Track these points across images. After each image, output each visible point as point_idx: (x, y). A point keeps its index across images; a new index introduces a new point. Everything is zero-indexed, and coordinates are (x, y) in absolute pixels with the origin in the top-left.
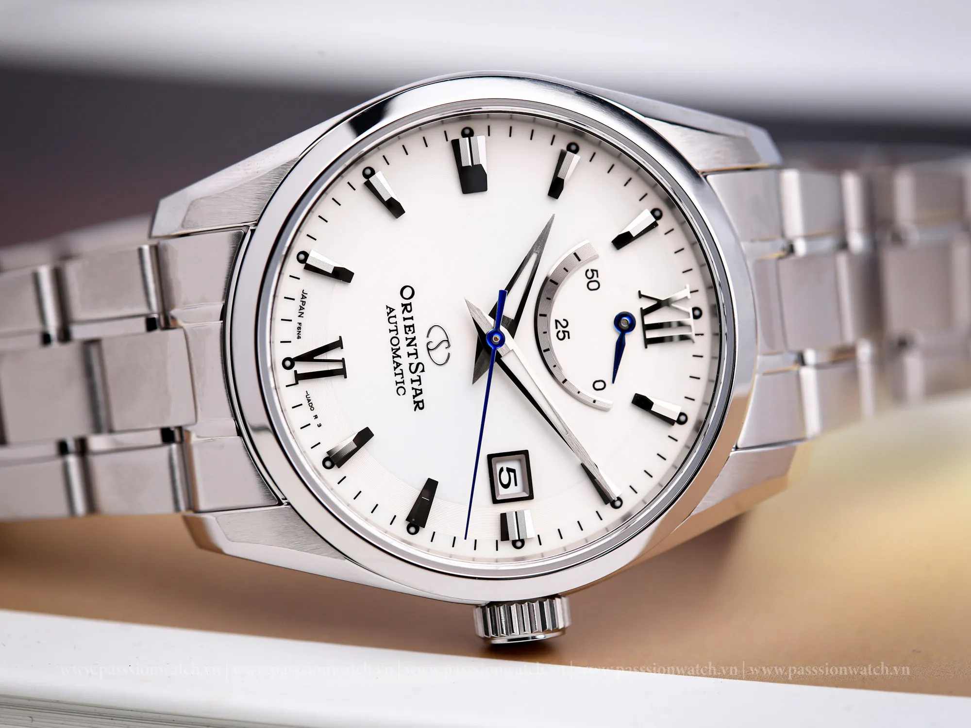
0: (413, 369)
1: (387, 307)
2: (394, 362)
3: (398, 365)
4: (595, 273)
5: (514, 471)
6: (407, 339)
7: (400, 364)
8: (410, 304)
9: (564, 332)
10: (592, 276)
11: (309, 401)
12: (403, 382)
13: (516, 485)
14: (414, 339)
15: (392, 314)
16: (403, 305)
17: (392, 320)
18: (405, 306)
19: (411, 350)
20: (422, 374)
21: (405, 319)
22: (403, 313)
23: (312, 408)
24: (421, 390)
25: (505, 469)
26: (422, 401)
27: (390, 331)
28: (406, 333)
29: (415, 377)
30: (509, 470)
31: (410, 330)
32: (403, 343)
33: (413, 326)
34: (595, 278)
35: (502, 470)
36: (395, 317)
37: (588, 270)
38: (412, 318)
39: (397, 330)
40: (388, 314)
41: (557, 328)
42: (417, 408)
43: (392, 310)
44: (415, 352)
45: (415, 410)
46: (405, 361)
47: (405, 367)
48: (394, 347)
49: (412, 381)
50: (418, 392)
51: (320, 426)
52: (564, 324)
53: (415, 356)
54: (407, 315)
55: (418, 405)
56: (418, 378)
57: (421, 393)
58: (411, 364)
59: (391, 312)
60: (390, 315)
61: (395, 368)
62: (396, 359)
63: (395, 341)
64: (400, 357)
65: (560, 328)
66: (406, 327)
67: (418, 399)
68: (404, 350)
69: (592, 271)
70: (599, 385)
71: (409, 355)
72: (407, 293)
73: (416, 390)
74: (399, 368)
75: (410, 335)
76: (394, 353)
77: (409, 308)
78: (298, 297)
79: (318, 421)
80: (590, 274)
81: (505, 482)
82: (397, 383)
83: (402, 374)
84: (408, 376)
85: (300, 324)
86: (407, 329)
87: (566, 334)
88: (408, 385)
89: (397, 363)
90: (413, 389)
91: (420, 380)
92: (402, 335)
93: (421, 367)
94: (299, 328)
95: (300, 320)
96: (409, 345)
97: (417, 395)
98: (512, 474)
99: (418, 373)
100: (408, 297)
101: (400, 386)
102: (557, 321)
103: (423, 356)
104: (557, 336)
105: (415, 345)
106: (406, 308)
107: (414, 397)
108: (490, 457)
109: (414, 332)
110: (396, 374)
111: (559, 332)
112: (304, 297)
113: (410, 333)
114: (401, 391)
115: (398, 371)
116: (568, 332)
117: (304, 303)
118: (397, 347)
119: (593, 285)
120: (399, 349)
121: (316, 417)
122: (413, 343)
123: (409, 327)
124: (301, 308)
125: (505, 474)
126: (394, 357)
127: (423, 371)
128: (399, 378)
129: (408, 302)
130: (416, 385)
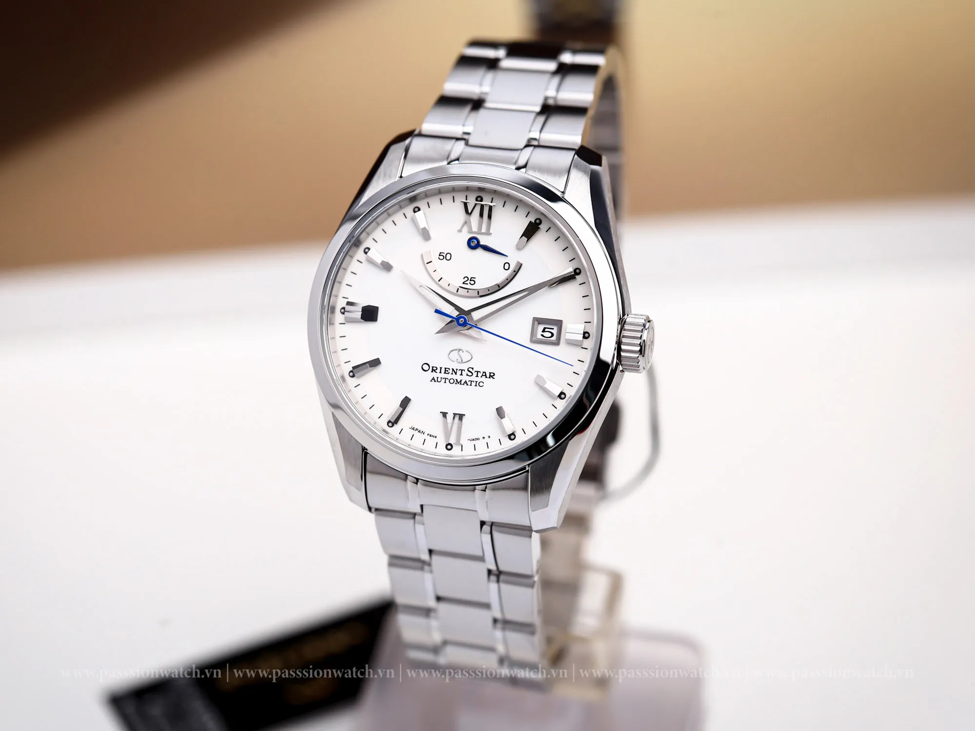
0: (470, 374)
1: (431, 381)
2: (463, 384)
3: (466, 382)
4: (441, 254)
5: (545, 328)
6: (452, 374)
7: (466, 381)
8: (433, 367)
9: (471, 280)
10: (443, 256)
11: (473, 440)
12: (476, 382)
13: (553, 329)
14: (453, 369)
15: (436, 379)
16: (432, 372)
17: (439, 380)
18: (433, 370)
19: (459, 373)
20: (475, 370)
21: (440, 372)
22: (436, 372)
23: (478, 439)
24: (483, 372)
25: (543, 333)
26: (490, 373)
27: (445, 382)
28: (448, 373)
29: (475, 374)
30: (544, 331)
31: (448, 371)
32: (454, 377)
33: (445, 368)
34: (444, 255)
35: (542, 335)
36: (438, 378)
37: (439, 258)
38: (441, 368)
39: (446, 379)
40: (435, 381)
41: (467, 284)
42: (494, 377)
43: (433, 379)
44: (460, 371)
45: (494, 378)
46: (465, 378)
47: (468, 379)
48: (455, 382)
49: (477, 376)
50: (484, 374)
51: (489, 437)
52: (466, 279)
53: (463, 371)
54: (438, 371)
55: (492, 376)
56: (476, 373)
57: (485, 373)
58: (467, 375)
59: (434, 380)
60: (436, 381)
61: (467, 385)
62: (462, 383)
63: (452, 381)
64: (461, 380)
65: (468, 282)
66: (445, 373)
67: (488, 375)
68: (458, 377)
69: (440, 255)
70: (507, 266)
71: (461, 375)
72: (426, 367)
73: (482, 375)
74: (467, 382)
75: (451, 371)
76: (458, 383)
77: (435, 368)
78: (413, 432)
79: (486, 438)
80: (441, 257)
81: (550, 335)
82: (476, 386)
83: (471, 381)
84: (474, 378)
85: (428, 435)
86: (446, 372)
87: (472, 279)
88: (479, 379)
89: (464, 383)
90: (481, 377)
91: (478, 372)
92: (449, 376)
93: (470, 370)
94: (430, 436)
95: (426, 434)
96: (456, 373)
97: (486, 375)
98: (546, 330)
99: (473, 372)
100: (423, 367)
101: (478, 384)
102: (463, 283)
103: (465, 367)
104: (472, 285)
105: (457, 369)
106: (434, 370)
107: (486, 377)
108: (533, 340)
109: (449, 369)
110: (471, 385)
111: (470, 283)
112: (413, 429)
113: (449, 371)
114: (481, 384)
115: (469, 383)
116: (472, 278)
117: (417, 429)
118: (455, 381)
119: (448, 257)
120: (457, 380)
121: (484, 438)
122: (455, 371)
123: (445, 371)
124: (419, 432)
125: (546, 334)
126: (461, 384)
127: (473, 369)
128: (474, 384)
129: (431, 368)
130: (480, 375)
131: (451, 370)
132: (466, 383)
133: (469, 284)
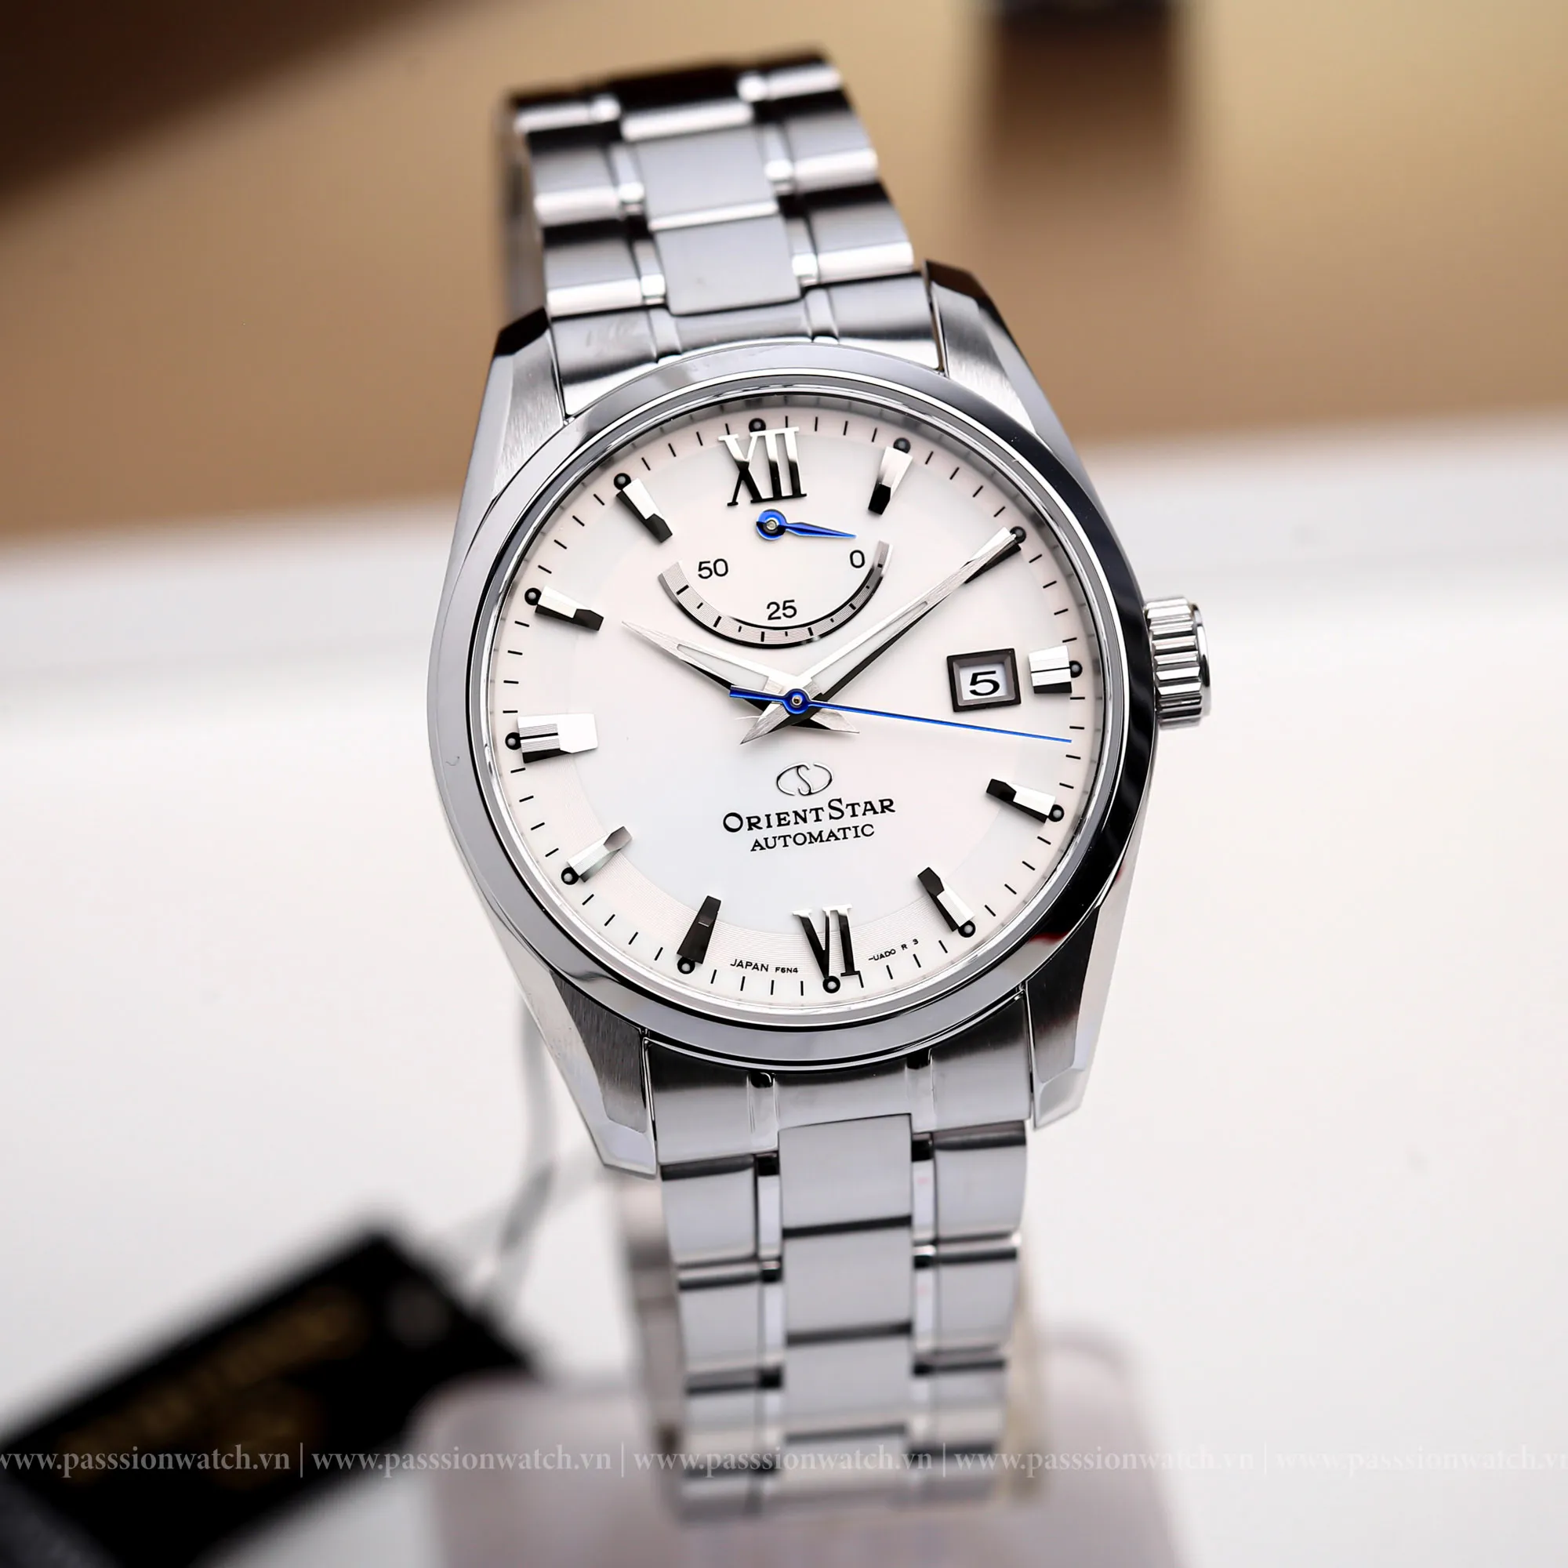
0: (838, 814)
1: (753, 850)
2: (828, 840)
3: (832, 834)
4: (703, 566)
5: (975, 676)
6: (796, 823)
7: (831, 832)
8: (749, 819)
9: (785, 608)
10: (709, 569)
11: (882, 956)
12: (856, 828)
13: (994, 672)
14: (796, 813)
15: (763, 844)
16: (750, 829)
17: (770, 843)
18: (751, 826)
19: (811, 817)
20: (845, 803)
21: (769, 826)
22: (760, 828)
23: (891, 953)
24: (866, 803)
25: (973, 688)
26: (882, 801)
27: (786, 845)
28: (788, 824)
29: (848, 812)
30: (974, 682)
31: (785, 819)
32: (803, 828)
33: (778, 815)
34: (711, 566)
35: (974, 692)
36: (766, 839)
37: (700, 576)
38: (768, 816)
39: (785, 837)
40: (762, 848)
41: (779, 618)
42: (891, 808)
43: (757, 844)
44: (814, 812)
45: (893, 811)
46: (827, 826)
47: (835, 825)
48: (808, 840)
49: (854, 815)
50: (869, 807)
51: (916, 941)
52: (773, 607)
53: (820, 811)
54: (763, 823)
55: (887, 807)
56: (850, 807)
57: (870, 803)
58: (831, 817)
59: (760, 845)
60: (764, 846)
61: (837, 839)
62: (824, 838)
63: (800, 839)
64: (821, 832)
65: (780, 613)
66: (780, 825)
67: (878, 808)
68: (812, 827)
69: (700, 569)
70: (857, 559)
71: (818, 820)
72: (735, 822)
73: (866, 810)
74: (835, 832)
75: (792, 818)
76: (816, 840)
77: (754, 821)
78: (741, 972)
79: (910, 944)
80: (706, 573)
81: (990, 687)
82: (857, 836)
83: (844, 829)
84: (847, 821)
85: (777, 969)
86: (783, 822)
87: (787, 604)
88: (860, 821)
89: (829, 836)
90: (864, 814)
91: (853, 805)
92: (791, 830)
93: (835, 804)
94: (783, 970)
95: (772, 969)
96: (805, 820)
97: (873, 809)
98: (979, 678)
99: (843, 808)
100: (739, 822)
101: (860, 832)
102: (770, 618)
103: (820, 800)
104: (791, 617)
105: (805, 811)
106: (754, 825)
107: (875, 812)
108: (957, 708)
109: (787, 813)
110: (845, 838)
111: (784, 614)
112: (740, 964)
113: (788, 819)
114: (868, 830)
115: (840, 835)
116: (785, 602)
117: (748, 964)
118: (808, 836)
119: (721, 568)
120: (810, 834)
121: (904, 946)
122: (802, 814)
123: (780, 820)
124: (756, 967)
125: (979, 688)
126: (822, 841)
127: (840, 801)
128: (850, 834)
129: (745, 822)
130: (859, 810)
131: (792, 815)
132: (834, 835)
133: (783, 617)
